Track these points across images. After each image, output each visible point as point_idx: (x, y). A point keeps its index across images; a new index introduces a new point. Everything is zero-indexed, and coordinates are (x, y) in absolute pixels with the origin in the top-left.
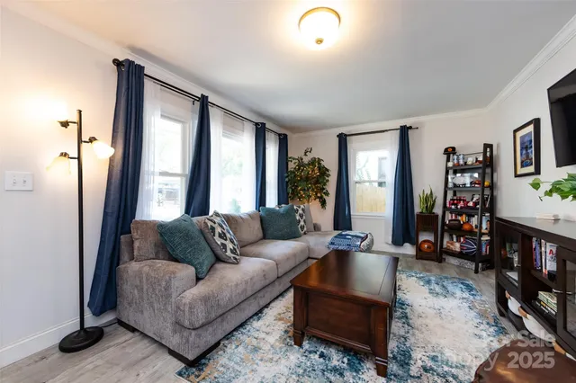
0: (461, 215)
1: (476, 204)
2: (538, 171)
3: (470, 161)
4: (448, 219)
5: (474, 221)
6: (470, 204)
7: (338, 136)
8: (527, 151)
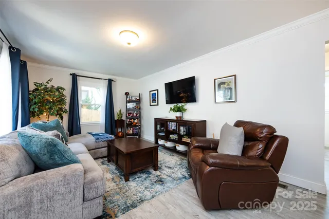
0: (131, 119)
1: (137, 115)
2: (158, 105)
3: (133, 99)
4: (128, 121)
5: (136, 121)
6: (135, 115)
7: (71, 74)
8: (154, 98)
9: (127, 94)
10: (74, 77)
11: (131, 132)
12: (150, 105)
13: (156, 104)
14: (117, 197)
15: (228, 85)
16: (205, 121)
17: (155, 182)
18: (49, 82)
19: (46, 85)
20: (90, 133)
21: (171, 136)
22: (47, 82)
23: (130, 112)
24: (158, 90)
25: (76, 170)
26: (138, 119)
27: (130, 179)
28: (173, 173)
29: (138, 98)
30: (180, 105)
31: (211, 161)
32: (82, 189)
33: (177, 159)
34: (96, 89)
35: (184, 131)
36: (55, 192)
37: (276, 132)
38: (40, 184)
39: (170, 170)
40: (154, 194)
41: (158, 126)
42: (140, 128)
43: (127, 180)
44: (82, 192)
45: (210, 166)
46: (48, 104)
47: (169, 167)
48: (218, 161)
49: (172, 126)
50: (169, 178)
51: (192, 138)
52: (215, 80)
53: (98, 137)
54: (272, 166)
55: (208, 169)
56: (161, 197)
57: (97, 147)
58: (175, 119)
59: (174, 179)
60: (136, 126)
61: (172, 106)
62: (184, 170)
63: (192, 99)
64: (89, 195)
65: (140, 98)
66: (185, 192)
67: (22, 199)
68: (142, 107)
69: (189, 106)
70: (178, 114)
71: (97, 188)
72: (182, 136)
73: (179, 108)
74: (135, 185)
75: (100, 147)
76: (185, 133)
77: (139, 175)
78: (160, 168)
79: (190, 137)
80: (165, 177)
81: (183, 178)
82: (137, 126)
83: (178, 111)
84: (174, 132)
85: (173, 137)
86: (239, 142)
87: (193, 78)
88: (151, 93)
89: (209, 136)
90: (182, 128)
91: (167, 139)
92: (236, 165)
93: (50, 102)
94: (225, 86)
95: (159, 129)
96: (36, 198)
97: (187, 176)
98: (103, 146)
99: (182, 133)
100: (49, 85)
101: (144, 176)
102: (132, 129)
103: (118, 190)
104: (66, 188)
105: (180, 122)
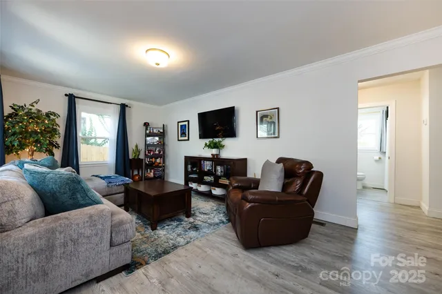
0: (152, 158)
1: (160, 152)
2: (188, 140)
3: (155, 131)
4: (147, 161)
5: (158, 160)
6: (157, 152)
7: (66, 95)
8: (184, 131)
9: (146, 125)
10: (72, 99)
11: (152, 175)
12: (179, 140)
13: (186, 138)
14: (143, 246)
15: (271, 118)
16: (246, 159)
17: (189, 229)
18: (34, 104)
19: (31, 109)
20: (96, 176)
21: (205, 178)
22: (32, 105)
23: (150, 148)
24: (188, 121)
25: (102, 211)
26: (161, 158)
27: (158, 228)
28: (209, 218)
29: (162, 131)
30: (217, 140)
31: (250, 197)
32: (109, 231)
33: (213, 204)
34: (97, 117)
35: (221, 172)
36: (80, 235)
37: (313, 167)
38: (63, 225)
39: (205, 216)
40: (189, 240)
41: (189, 166)
42: (164, 170)
43: (154, 229)
44: (109, 235)
45: (250, 202)
46: (34, 136)
47: (204, 214)
48: (257, 197)
49: (207, 166)
50: (204, 224)
51: (231, 179)
52: (257, 112)
53: (110, 180)
54: (307, 200)
55: (248, 205)
56: (197, 243)
57: (111, 193)
58: (211, 156)
59: (210, 225)
60: (158, 166)
61: (207, 141)
62: (222, 215)
63: (231, 133)
64: (117, 239)
65: (164, 130)
66: (224, 236)
67: (43, 242)
68: (166, 143)
69: (227, 142)
70: (214, 151)
71: (126, 231)
72: (220, 177)
73: (215, 144)
74: (165, 233)
75: (114, 192)
76: (222, 174)
77: (169, 223)
78: (194, 215)
79: (228, 179)
80: (200, 223)
81: (220, 223)
82: (160, 167)
83: (214, 148)
84: (209, 173)
85: (208, 179)
86: (279, 179)
87: (233, 108)
88: (180, 124)
89: (250, 175)
90: (219, 168)
91: (200, 181)
92: (275, 200)
93: (36, 133)
94: (268, 119)
95: (190, 170)
96: (59, 241)
97: (225, 220)
98: (118, 192)
99: (219, 173)
100: (34, 110)
101: (175, 224)
102: (152, 171)
103: (145, 239)
104: (92, 230)
105: (216, 160)
